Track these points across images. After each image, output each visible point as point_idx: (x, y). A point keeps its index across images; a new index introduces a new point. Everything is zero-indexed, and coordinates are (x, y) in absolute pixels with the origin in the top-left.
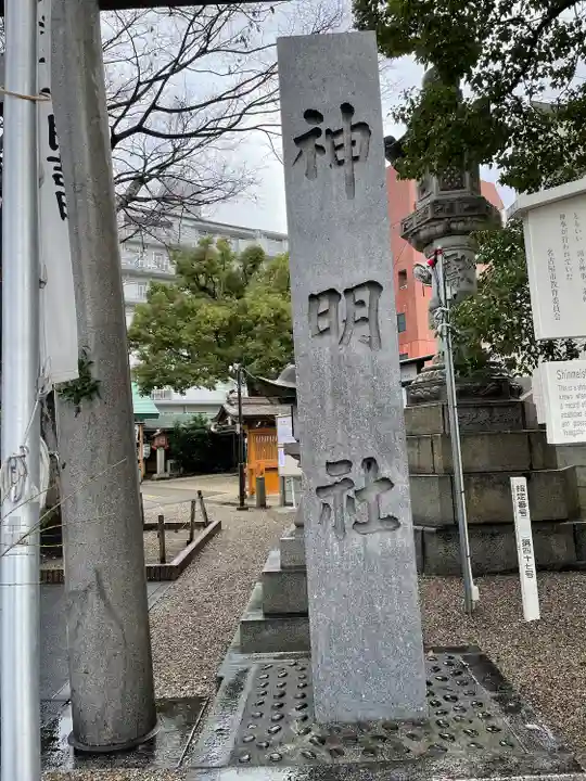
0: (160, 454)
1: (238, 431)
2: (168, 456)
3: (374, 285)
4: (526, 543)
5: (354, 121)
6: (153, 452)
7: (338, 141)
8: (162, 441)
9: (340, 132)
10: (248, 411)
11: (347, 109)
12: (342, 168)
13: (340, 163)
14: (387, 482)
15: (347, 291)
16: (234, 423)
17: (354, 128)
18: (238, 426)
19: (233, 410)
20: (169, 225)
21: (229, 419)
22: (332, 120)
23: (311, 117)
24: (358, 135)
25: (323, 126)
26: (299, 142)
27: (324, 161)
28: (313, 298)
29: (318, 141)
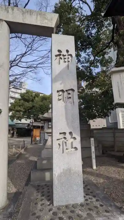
0: (15, 133)
1: (32, 128)
2: (17, 133)
3: (73, 90)
4: (93, 152)
5: (69, 53)
6: (14, 132)
7: (65, 57)
8: (16, 130)
9: (65, 55)
10: (34, 124)
11: (67, 51)
12: (66, 63)
13: (65, 62)
14: (75, 138)
15: (66, 91)
16: (31, 127)
17: (69, 55)
18: (32, 127)
19: (31, 124)
20: (21, 89)
21: (30, 126)
22: (64, 52)
23: (59, 51)
24: (70, 57)
25: (62, 54)
26: (56, 56)
27: (62, 61)
28: (58, 91)
29: (61, 56)
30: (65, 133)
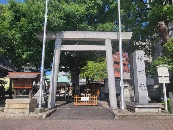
3: (144, 71)
5: (142, 57)
11: (141, 57)
14: (145, 86)
15: (142, 71)
17: (142, 58)
22: (140, 57)
23: (138, 57)
24: (142, 59)
25: (139, 58)
26: (138, 59)
27: (140, 61)
28: (139, 72)
29: (139, 59)
30: (141, 85)
